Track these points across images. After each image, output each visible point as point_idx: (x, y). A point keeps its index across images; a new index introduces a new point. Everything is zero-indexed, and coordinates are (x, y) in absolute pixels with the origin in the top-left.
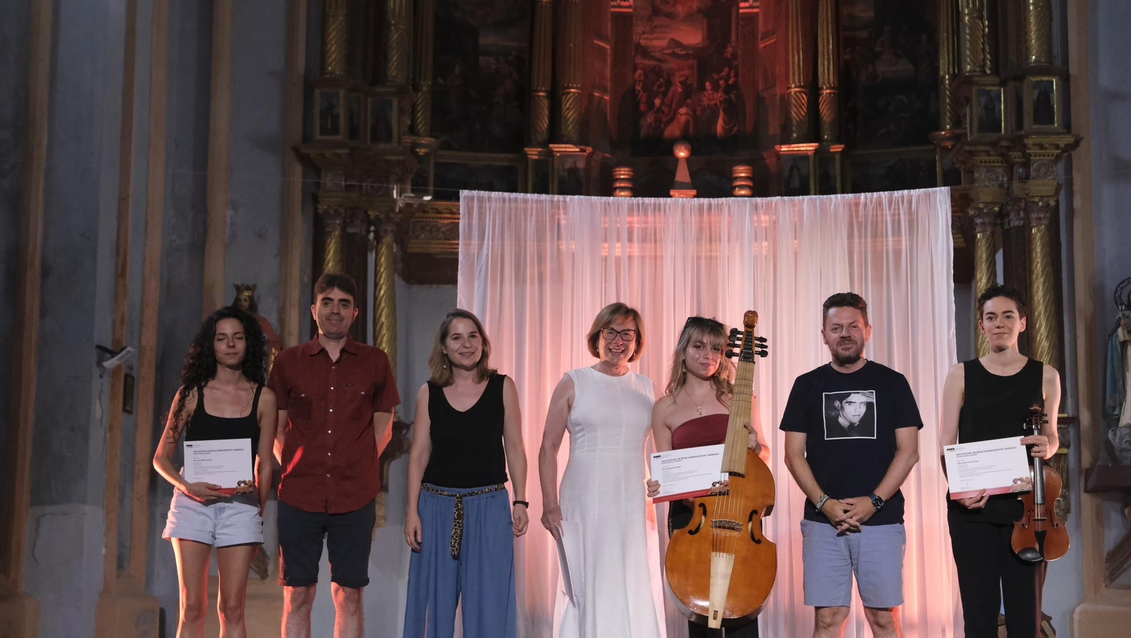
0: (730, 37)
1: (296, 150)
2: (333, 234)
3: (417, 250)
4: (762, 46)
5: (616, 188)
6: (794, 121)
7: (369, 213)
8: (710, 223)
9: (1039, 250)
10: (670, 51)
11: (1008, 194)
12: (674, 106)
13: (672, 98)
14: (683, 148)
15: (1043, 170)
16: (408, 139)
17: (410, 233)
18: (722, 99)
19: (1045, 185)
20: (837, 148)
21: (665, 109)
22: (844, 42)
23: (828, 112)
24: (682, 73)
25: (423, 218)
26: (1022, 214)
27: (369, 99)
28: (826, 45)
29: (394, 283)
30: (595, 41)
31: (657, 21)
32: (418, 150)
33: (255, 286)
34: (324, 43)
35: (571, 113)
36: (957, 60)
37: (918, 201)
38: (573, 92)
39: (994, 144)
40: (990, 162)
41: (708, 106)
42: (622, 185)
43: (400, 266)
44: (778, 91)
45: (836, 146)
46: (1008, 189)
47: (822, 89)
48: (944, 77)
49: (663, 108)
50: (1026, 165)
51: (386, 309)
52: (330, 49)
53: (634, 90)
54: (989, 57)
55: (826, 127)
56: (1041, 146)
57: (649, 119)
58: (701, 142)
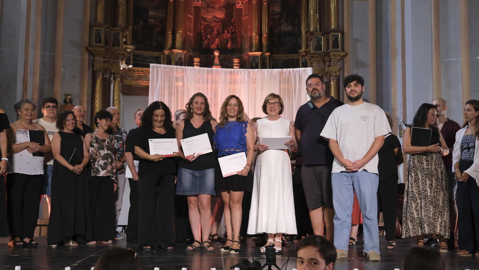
0: (233, 16)
1: (87, 48)
2: (99, 78)
3: (127, 84)
4: (243, 19)
5: (194, 65)
6: (254, 45)
7: (112, 71)
8: (234, 77)
9: (333, 89)
10: (213, 20)
11: (324, 71)
12: (214, 38)
13: (214, 35)
14: (217, 52)
15: (335, 63)
16: (124, 46)
17: (124, 78)
18: (230, 36)
19: (336, 68)
20: (268, 54)
21: (211, 39)
22: (271, 19)
23: (265, 42)
24: (217, 27)
25: (129, 73)
26: (328, 78)
27: (112, 32)
28: (265, 19)
29: (120, 95)
30: (188, 15)
31: (209, 9)
32: (127, 50)
33: (72, 94)
34: (96, 12)
35: (180, 39)
36: (308, 26)
37: (302, 72)
38: (181, 32)
39: (320, 54)
40: (318, 60)
41: (225, 38)
42: (196, 64)
43: (121, 89)
44: (249, 34)
45: (267, 53)
46: (324, 69)
47: (263, 34)
48: (303, 32)
49: (210, 39)
50: (330, 61)
51: (117, 104)
52: (99, 14)
53: (201, 32)
54: (318, 25)
55: (264, 47)
56: (335, 56)
57: (206, 42)
58: (223, 50)
